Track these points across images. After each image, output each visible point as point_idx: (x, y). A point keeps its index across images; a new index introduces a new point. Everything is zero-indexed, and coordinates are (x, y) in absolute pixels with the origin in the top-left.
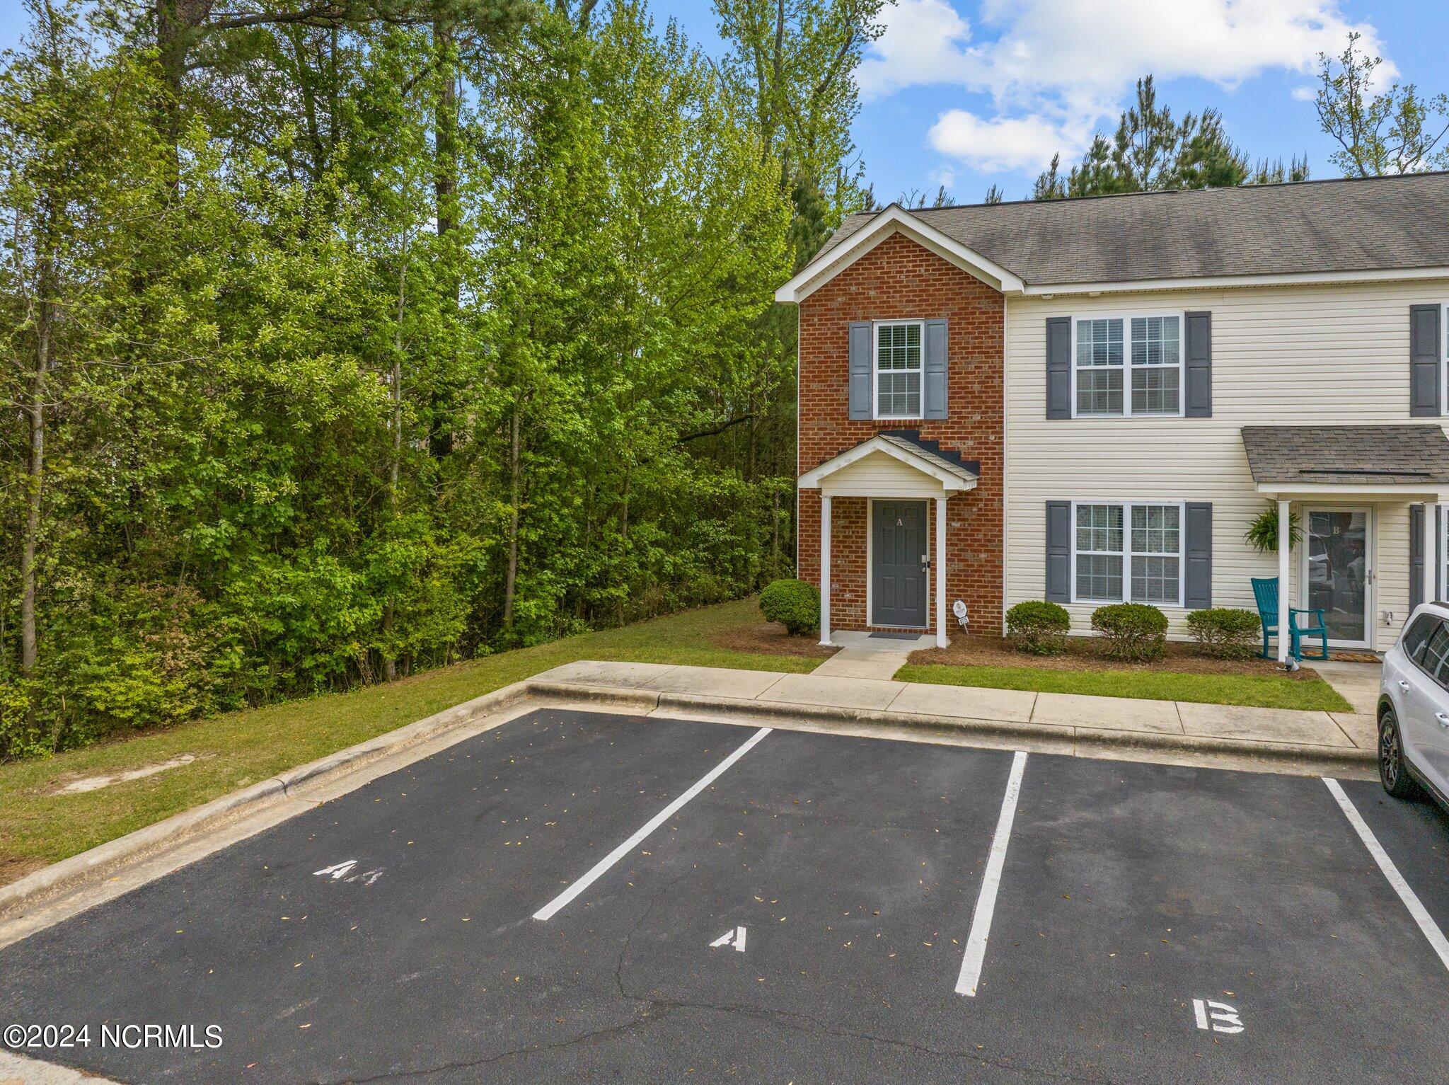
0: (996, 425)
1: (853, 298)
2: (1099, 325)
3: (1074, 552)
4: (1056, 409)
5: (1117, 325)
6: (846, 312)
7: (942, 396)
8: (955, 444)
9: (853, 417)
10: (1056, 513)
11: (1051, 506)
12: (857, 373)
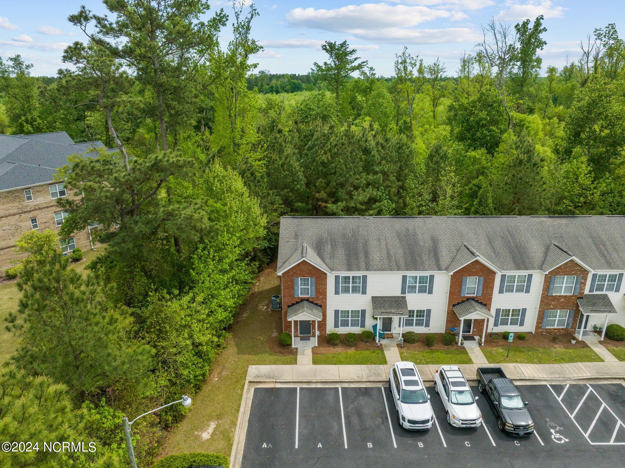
0: (325, 299)
1: (294, 273)
2: (346, 277)
3: (340, 319)
4: (337, 292)
5: (349, 277)
6: (293, 276)
7: (314, 293)
8: (317, 302)
9: (295, 297)
10: (337, 312)
11: (335, 311)
12: (296, 288)
